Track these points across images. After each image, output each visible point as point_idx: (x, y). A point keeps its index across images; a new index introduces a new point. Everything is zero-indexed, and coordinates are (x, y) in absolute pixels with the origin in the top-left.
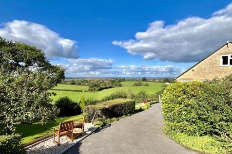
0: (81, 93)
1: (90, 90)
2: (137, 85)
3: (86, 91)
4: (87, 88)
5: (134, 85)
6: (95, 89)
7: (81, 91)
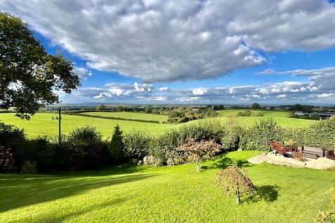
0: (156, 124)
1: (170, 121)
2: (244, 115)
3: (163, 123)
4: (166, 118)
5: (238, 116)
6: (177, 120)
7: (158, 122)
